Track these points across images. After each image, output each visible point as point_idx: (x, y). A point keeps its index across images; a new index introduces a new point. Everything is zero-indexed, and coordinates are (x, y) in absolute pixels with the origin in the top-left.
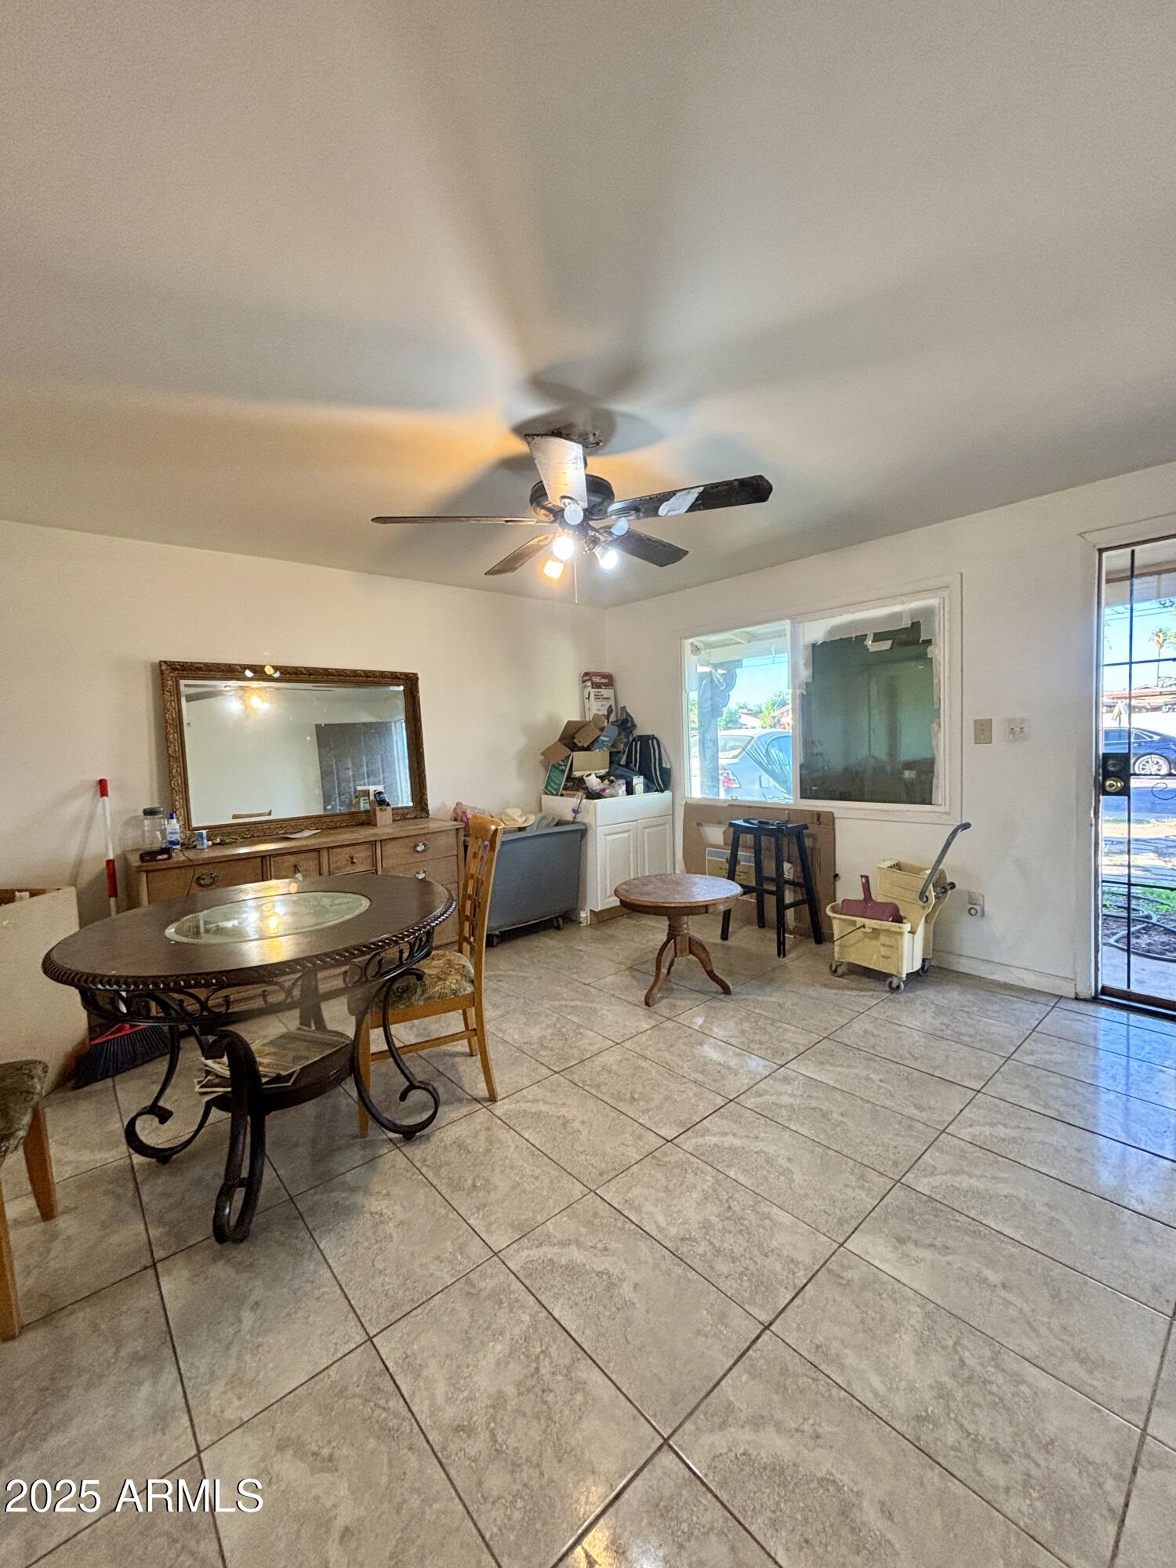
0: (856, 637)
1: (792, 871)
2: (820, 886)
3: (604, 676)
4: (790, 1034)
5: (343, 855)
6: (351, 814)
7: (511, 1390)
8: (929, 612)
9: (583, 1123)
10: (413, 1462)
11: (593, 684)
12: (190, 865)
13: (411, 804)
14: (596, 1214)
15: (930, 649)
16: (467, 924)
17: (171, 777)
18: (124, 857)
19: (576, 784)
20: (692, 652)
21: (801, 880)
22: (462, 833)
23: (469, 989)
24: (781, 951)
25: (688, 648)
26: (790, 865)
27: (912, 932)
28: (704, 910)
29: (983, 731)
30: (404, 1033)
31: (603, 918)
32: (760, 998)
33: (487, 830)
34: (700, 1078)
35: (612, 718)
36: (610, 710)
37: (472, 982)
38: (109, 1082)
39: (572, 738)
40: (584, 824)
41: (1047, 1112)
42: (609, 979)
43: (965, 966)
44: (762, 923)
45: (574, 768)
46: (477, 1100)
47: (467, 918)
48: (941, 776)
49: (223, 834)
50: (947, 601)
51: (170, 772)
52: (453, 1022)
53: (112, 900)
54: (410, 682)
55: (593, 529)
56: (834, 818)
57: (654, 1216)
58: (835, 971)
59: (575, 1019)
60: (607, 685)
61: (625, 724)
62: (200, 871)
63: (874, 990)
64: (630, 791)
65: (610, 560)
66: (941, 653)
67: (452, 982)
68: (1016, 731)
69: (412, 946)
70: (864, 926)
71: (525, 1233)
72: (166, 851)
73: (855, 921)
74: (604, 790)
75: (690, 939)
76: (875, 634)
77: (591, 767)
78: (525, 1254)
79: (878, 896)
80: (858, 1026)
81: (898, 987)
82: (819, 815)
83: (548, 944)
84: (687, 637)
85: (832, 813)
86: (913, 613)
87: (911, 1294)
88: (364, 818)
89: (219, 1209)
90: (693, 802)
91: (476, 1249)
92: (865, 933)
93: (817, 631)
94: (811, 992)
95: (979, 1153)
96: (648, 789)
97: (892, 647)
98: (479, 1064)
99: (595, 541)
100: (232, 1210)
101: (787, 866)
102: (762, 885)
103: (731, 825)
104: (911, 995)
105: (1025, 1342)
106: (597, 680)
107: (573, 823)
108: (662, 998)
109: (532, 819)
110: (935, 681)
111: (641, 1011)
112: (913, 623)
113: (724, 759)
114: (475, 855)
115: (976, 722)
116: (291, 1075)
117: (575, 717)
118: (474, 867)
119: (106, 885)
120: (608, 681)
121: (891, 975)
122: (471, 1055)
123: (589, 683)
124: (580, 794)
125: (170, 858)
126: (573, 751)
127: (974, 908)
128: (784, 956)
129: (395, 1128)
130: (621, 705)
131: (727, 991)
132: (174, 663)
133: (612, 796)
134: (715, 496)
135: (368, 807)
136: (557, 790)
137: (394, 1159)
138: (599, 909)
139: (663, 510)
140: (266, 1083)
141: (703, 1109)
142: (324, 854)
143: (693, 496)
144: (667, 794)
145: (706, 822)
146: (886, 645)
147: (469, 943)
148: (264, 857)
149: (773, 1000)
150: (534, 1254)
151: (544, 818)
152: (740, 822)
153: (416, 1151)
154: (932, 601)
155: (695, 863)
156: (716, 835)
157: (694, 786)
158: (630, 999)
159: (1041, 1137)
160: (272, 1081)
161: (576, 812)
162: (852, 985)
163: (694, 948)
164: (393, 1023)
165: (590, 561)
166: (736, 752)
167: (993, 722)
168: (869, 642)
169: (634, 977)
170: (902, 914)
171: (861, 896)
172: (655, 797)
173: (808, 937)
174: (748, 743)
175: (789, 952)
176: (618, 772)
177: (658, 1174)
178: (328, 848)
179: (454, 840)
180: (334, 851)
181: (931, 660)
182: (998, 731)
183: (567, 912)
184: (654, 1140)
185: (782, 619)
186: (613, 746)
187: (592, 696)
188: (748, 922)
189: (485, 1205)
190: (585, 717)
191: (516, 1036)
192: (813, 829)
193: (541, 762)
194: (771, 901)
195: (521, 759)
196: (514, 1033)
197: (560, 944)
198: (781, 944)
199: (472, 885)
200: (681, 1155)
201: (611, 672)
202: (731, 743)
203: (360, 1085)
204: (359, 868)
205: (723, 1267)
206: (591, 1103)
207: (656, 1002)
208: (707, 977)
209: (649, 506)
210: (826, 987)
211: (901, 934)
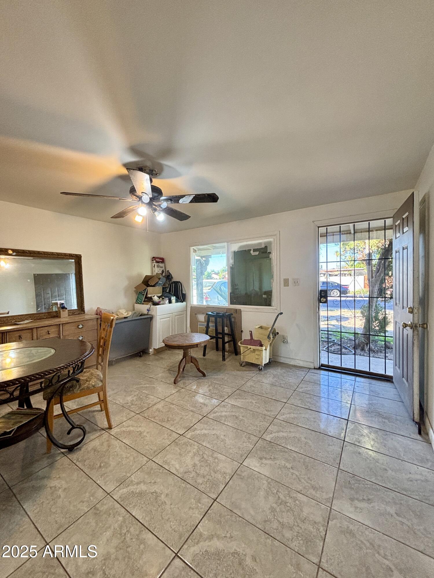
0: (248, 250)
1: (227, 330)
2: (237, 335)
3: (160, 259)
4: (226, 389)
5: (44, 331)
6: (49, 313)
7: (113, 551)
8: (270, 243)
9: (148, 432)
13: (77, 308)
14: (152, 469)
15: (270, 255)
16: (100, 356)
19: (149, 300)
20: (193, 252)
21: (231, 333)
22: (99, 320)
23: (100, 384)
24: (224, 359)
25: (192, 250)
27: (266, 350)
28: (196, 346)
29: (286, 282)
30: (70, 405)
31: (158, 351)
32: (216, 377)
33: (109, 319)
34: (193, 409)
35: (164, 275)
36: (163, 272)
37: (102, 381)
39: (147, 282)
40: (152, 315)
41: (305, 407)
42: (160, 375)
43: (282, 360)
44: (217, 349)
45: (148, 292)
46: (103, 429)
48: (274, 297)
50: (275, 239)
52: (94, 398)
54: (78, 259)
55: (154, 205)
56: (241, 311)
57: (175, 466)
58: (242, 365)
59: (146, 392)
60: (161, 262)
61: (169, 277)
63: (254, 371)
64: (170, 302)
65: (161, 217)
66: (274, 256)
67: (93, 382)
68: (296, 282)
69: (74, 369)
70: (250, 348)
71: (122, 482)
73: (247, 347)
74: (160, 302)
75: (191, 357)
76: (254, 249)
77: (155, 293)
78: (121, 491)
79: (255, 338)
80: (249, 384)
81: (262, 369)
82: (236, 310)
83: (136, 363)
84: (192, 246)
85: (241, 309)
86: (265, 243)
87: (264, 477)
88: (55, 314)
90: (194, 306)
91: (100, 494)
92: (251, 351)
93: (235, 247)
94: (233, 373)
95: (286, 424)
96: (177, 301)
97: (259, 254)
98: (105, 414)
99: (155, 210)
101: (226, 328)
102: (217, 335)
103: (207, 314)
104: (266, 371)
105: (298, 486)
106: (158, 260)
107: (147, 315)
108: (180, 380)
109: (130, 313)
110: (272, 266)
111: (172, 386)
112: (265, 246)
113: (205, 290)
114: (104, 329)
115: (284, 279)
116: (12, 430)
117: (149, 273)
118: (103, 334)
120: (162, 260)
121: (259, 365)
122: (101, 411)
123: (155, 261)
124: (150, 303)
126: (148, 287)
127: (284, 341)
128: (225, 361)
129: (64, 447)
130: (167, 270)
131: (204, 375)
133: (163, 304)
134: (199, 199)
135: (57, 309)
136: (141, 302)
137: (63, 460)
138: (157, 348)
139: (181, 201)
141: (194, 421)
142: (35, 330)
143: (191, 198)
144: (184, 303)
145: (198, 313)
146: (257, 253)
147: (101, 365)
148: (3, 333)
149: (220, 377)
150: (125, 490)
151: (135, 313)
152: (210, 313)
153: (73, 456)
154: (271, 240)
155: (194, 329)
156: (202, 318)
157: (194, 300)
158: (168, 382)
161: (148, 310)
162: (247, 369)
163: (193, 360)
164: (65, 402)
165: (153, 217)
166: (210, 287)
167: (289, 279)
168: (252, 252)
169: (170, 373)
170: (262, 343)
171: (250, 338)
172: (180, 304)
173: (233, 353)
174: (214, 284)
175: (226, 359)
176: (165, 295)
177: (177, 449)
178: (37, 328)
179: (96, 323)
180: (40, 329)
181: (271, 259)
182: (290, 282)
183: (144, 350)
184: (175, 436)
185: (224, 242)
186: (164, 285)
187: (156, 266)
188: (213, 349)
189: (104, 474)
190: (153, 274)
191: (121, 401)
192: (234, 315)
193: (135, 291)
194: (220, 341)
195: (126, 290)
196: (120, 400)
197: (141, 363)
198: (224, 356)
199: (102, 341)
200: (186, 440)
201: (163, 257)
202: (208, 284)
203: (48, 431)
204: (51, 336)
205: (200, 480)
206: (151, 424)
207: (178, 382)
208: (197, 371)
209: (175, 199)
210: (238, 370)
211: (262, 350)
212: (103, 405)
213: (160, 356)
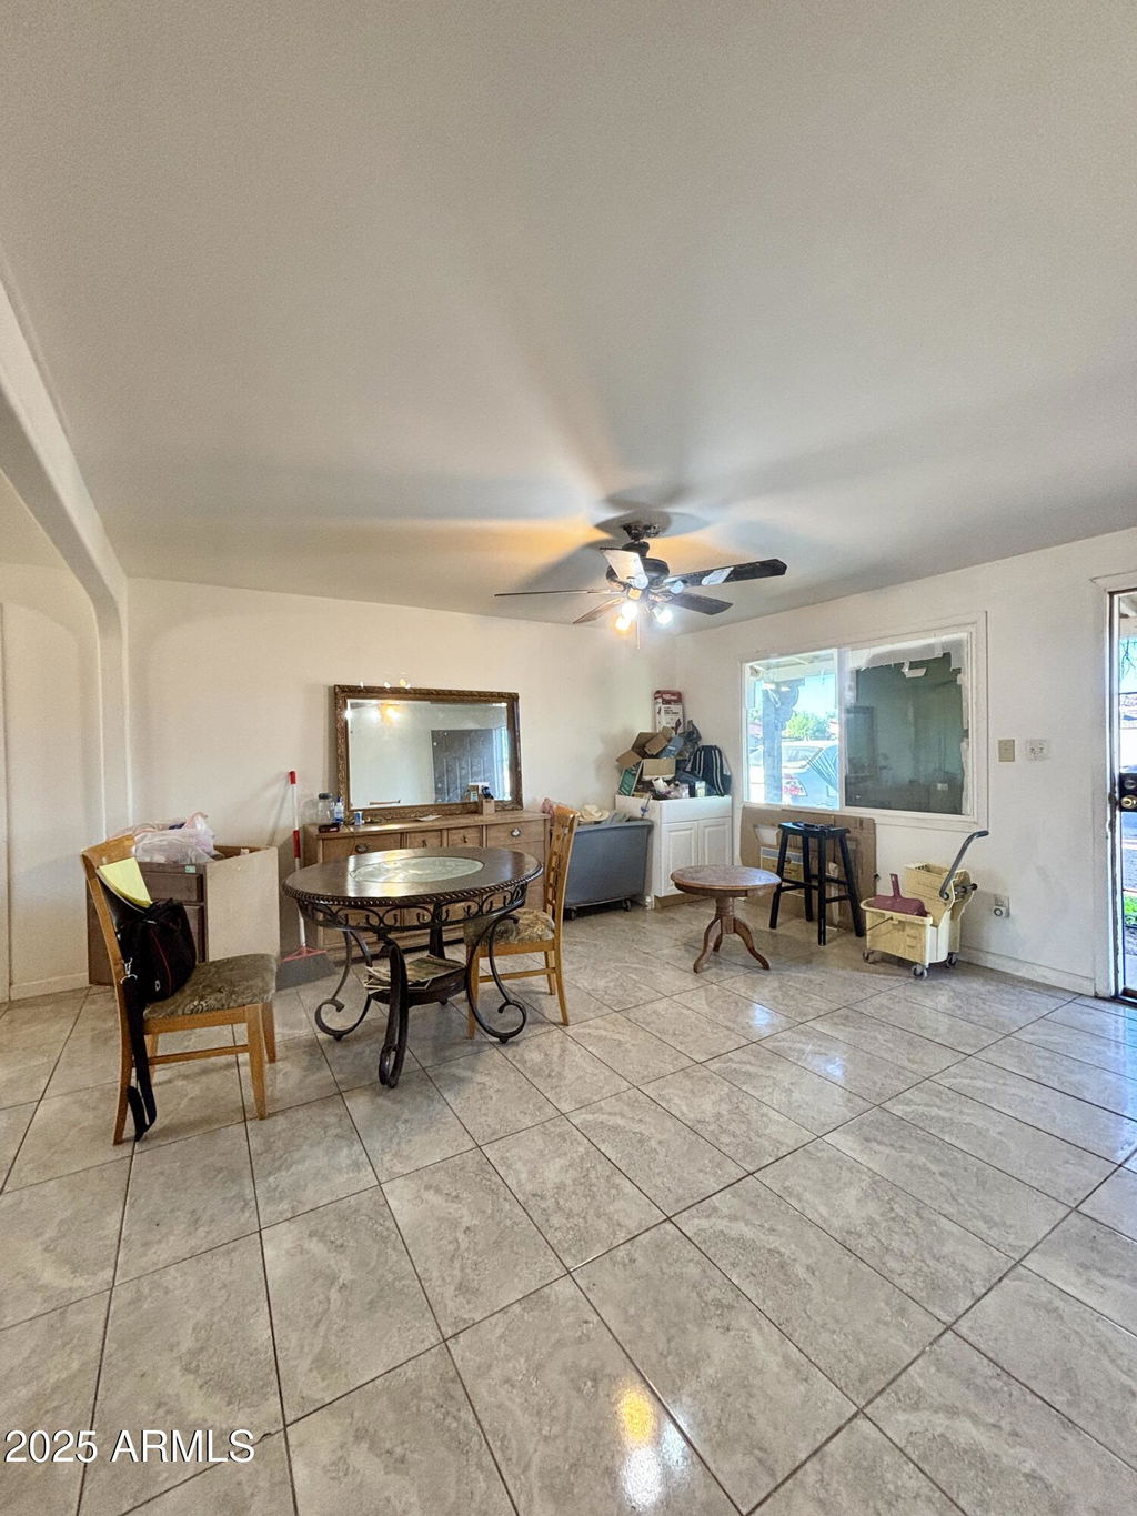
0: (895, 665)
1: (837, 870)
2: (862, 887)
3: (673, 694)
4: (814, 1002)
5: (456, 837)
6: (464, 804)
7: (569, 1182)
8: (958, 644)
9: (633, 1045)
10: (507, 1206)
11: (664, 700)
12: (352, 836)
13: (510, 798)
14: (637, 1100)
15: (959, 677)
16: (550, 890)
17: (338, 771)
18: (304, 829)
19: (646, 787)
20: (752, 674)
21: (844, 879)
22: (548, 824)
23: (551, 936)
24: (822, 940)
25: (747, 671)
26: (835, 865)
27: (935, 925)
28: (744, 894)
29: (1007, 751)
30: (503, 964)
31: (665, 904)
32: (793, 975)
33: (567, 818)
34: (732, 1026)
35: (680, 730)
36: (678, 723)
37: (553, 931)
38: (293, 990)
39: (643, 747)
40: (651, 821)
41: (1028, 1075)
42: (666, 951)
43: (991, 962)
44: (810, 918)
45: (644, 772)
46: (554, 1024)
47: (551, 885)
48: (970, 788)
49: (374, 815)
50: (974, 634)
51: (338, 767)
52: (537, 960)
53: (297, 859)
54: (512, 699)
55: (653, 594)
56: (875, 824)
57: (680, 1105)
58: (868, 958)
59: (634, 977)
60: (675, 701)
61: (691, 735)
62: (358, 841)
63: (900, 976)
64: (693, 794)
65: (667, 616)
66: (970, 681)
67: (538, 929)
68: (1037, 750)
69: (512, 895)
70: (891, 919)
71: (584, 1105)
72: (336, 825)
73: (883, 914)
74: (669, 792)
75: (734, 920)
76: (911, 663)
77: (659, 772)
78: (584, 1116)
79: (905, 894)
80: (877, 1001)
81: (922, 974)
82: (861, 821)
83: (617, 920)
84: (748, 662)
85: (873, 820)
86: (944, 645)
87: (866, 1170)
88: (473, 808)
89: (382, 1062)
90: (752, 806)
91: (549, 1111)
92: (893, 925)
93: (860, 659)
94: (841, 972)
95: (954, 1095)
96: (709, 793)
97: (926, 674)
98: (557, 1001)
99: (654, 603)
100: (390, 1063)
101: (832, 866)
102: (810, 881)
103: (780, 826)
104: (934, 982)
105: (945, 1205)
106: (667, 697)
107: (642, 819)
108: (709, 968)
109: (607, 815)
110: (964, 704)
111: (690, 977)
112: (944, 654)
113: (790, 768)
114: (558, 837)
115: (1000, 742)
116: (427, 982)
117: (648, 729)
118: (557, 846)
119: (292, 846)
120: (678, 698)
121: (916, 963)
122: (551, 994)
123: (660, 700)
124: (648, 795)
125: (338, 830)
126: (643, 758)
127: (999, 908)
128: (824, 944)
129: (494, 1034)
130: (688, 719)
131: (766, 967)
132: (344, 687)
133: (677, 798)
134: (741, 573)
135: (476, 799)
136: (629, 792)
137: (494, 1055)
138: (663, 895)
139: (705, 581)
140: (411, 986)
141: (730, 1045)
142: (445, 833)
143: (726, 573)
144: (727, 798)
145: (762, 823)
146: (921, 672)
147: (551, 904)
148: (402, 833)
149: (806, 976)
150: (590, 1117)
151: (616, 814)
152: (790, 825)
153: (509, 1052)
154: (962, 635)
155: (751, 859)
156: (770, 836)
157: (755, 789)
158: (681, 967)
159: (1013, 1090)
160: (414, 985)
161: (644, 810)
162: (881, 969)
163: (737, 927)
164: (497, 955)
165: (650, 619)
166: (804, 763)
167: (1016, 743)
168: (906, 670)
169: (687, 950)
170: (926, 909)
171: (891, 894)
172: (715, 799)
173: (851, 930)
174: (817, 754)
175: (829, 942)
176: (683, 777)
177: (688, 1083)
178: (448, 829)
179: (542, 829)
180: (454, 831)
181: (960, 687)
182: (1020, 751)
183: (635, 896)
184: (686, 1062)
185: (830, 647)
186: (679, 754)
187: (662, 711)
188: (798, 916)
189: (557, 1087)
190: (655, 729)
191: (586, 985)
192: (854, 833)
193: (617, 767)
194: (815, 894)
195: (599, 765)
196: (584, 982)
197: (627, 922)
198: (822, 934)
199: (554, 859)
200: (706, 1073)
201: (680, 690)
202: (801, 754)
203: (470, 999)
204: (469, 845)
205: (725, 1139)
206: (641, 1034)
207: (703, 970)
208: (748, 953)
209: (695, 578)
210: (858, 970)
211: (924, 926)
212: (554, 976)
213: (671, 915)
